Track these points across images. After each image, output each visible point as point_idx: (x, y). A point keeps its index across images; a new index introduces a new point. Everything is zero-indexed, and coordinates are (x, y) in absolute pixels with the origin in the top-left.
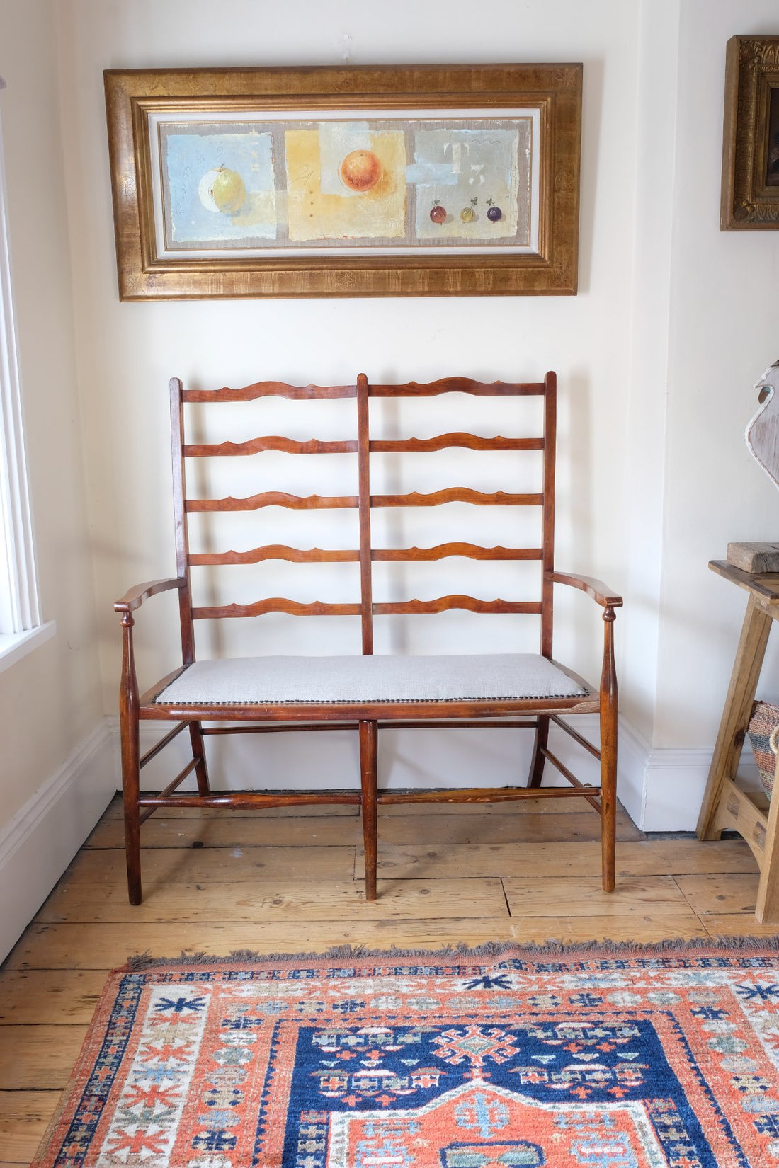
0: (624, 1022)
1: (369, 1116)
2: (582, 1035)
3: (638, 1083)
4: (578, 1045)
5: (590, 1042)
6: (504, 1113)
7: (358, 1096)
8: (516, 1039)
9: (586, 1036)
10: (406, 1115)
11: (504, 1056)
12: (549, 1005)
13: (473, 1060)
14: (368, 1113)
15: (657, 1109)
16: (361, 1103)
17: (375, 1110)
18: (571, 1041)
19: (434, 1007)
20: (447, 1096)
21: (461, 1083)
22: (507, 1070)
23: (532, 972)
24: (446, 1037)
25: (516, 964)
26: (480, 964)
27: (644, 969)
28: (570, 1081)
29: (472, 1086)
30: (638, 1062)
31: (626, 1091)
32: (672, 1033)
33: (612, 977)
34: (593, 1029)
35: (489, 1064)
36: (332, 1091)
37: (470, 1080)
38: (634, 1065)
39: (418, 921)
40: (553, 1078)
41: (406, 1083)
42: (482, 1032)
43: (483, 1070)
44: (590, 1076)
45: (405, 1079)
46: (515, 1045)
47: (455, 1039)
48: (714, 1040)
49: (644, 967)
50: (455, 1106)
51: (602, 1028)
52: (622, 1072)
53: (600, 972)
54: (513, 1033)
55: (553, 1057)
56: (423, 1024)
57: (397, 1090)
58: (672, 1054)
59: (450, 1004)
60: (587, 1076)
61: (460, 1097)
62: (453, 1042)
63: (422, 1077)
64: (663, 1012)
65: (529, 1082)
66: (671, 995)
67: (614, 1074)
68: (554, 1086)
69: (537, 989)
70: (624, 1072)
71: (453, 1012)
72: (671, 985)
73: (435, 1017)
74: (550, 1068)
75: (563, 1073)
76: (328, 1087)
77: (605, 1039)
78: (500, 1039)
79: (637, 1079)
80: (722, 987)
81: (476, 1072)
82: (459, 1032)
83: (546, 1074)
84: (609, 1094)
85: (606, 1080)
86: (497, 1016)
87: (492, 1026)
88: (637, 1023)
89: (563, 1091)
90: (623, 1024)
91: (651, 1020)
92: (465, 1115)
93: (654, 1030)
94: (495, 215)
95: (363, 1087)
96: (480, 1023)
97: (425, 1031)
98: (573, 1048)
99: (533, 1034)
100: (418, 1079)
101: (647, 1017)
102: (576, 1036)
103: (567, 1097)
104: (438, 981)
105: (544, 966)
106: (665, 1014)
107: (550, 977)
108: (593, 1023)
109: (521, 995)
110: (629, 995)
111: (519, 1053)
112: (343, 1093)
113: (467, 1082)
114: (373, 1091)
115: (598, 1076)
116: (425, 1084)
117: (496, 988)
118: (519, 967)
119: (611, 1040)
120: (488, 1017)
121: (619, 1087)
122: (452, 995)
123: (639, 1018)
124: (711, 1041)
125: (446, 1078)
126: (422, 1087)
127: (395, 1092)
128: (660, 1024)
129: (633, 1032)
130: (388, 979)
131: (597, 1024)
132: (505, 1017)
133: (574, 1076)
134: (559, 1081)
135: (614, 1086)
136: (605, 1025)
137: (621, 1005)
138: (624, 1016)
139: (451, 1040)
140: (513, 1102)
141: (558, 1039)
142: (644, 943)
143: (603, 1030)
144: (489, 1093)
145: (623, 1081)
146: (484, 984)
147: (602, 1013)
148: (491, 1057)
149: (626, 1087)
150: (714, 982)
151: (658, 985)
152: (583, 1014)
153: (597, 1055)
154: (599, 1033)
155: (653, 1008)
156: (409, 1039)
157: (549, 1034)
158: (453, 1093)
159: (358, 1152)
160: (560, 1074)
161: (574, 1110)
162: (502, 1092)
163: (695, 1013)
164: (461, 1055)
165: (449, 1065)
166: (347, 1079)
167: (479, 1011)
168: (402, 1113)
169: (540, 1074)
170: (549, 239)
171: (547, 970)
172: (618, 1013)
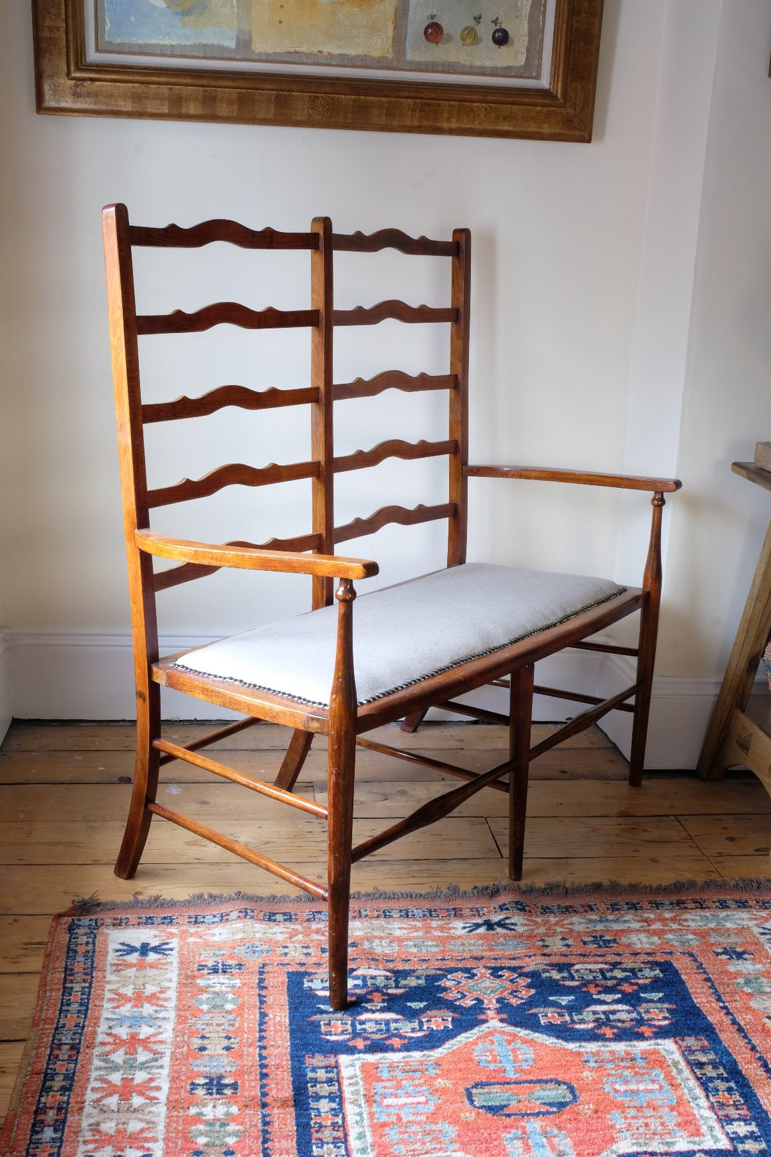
0: (643, 963)
1: (381, 1059)
2: (601, 976)
3: (667, 1022)
4: (597, 986)
5: (610, 983)
6: (527, 1053)
7: (366, 1039)
8: (529, 980)
9: (605, 978)
10: (422, 1057)
11: (519, 998)
12: (560, 947)
13: (486, 1002)
14: (379, 1056)
15: (690, 1047)
16: (370, 1046)
17: (387, 1052)
18: (589, 982)
19: (434, 949)
20: (463, 1038)
21: (476, 1025)
22: (525, 1011)
23: (537, 915)
24: (453, 980)
25: (519, 907)
26: (477, 906)
27: (658, 911)
28: (594, 1021)
29: (488, 1028)
30: (663, 1002)
31: (654, 1030)
32: (696, 973)
33: (625, 919)
34: (611, 970)
35: (503, 1006)
36: (335, 1035)
37: (485, 1021)
38: (659, 1005)
39: (399, 863)
40: (575, 1018)
41: (416, 1025)
42: (491, 974)
43: (499, 1011)
44: (614, 1016)
45: (415, 1022)
46: (529, 986)
47: (464, 982)
48: (741, 981)
49: (658, 909)
50: (473, 1047)
51: (621, 969)
52: (647, 1012)
53: (611, 914)
54: (526, 975)
55: (573, 998)
56: (424, 967)
57: (407, 1032)
58: (698, 994)
59: (452, 947)
60: (611, 1016)
61: (478, 1039)
62: (461, 985)
63: (433, 1020)
64: (684, 954)
65: (549, 1022)
66: (690, 936)
67: (639, 1014)
68: (578, 1026)
69: (544, 931)
70: (650, 1012)
71: (456, 955)
72: (688, 926)
73: (438, 959)
74: (571, 1009)
75: (585, 1013)
76: (330, 1031)
77: (626, 979)
78: (512, 981)
79: (665, 1018)
80: (743, 928)
81: (490, 1013)
82: (466, 975)
83: (566, 1014)
84: (637, 1033)
85: (632, 1020)
86: (505, 958)
87: (502, 968)
88: (657, 964)
89: (588, 1030)
90: (642, 966)
91: (672, 961)
92: (486, 1056)
93: (677, 971)
94: (502, 38)
95: (370, 1030)
96: (488, 965)
97: (429, 973)
98: (593, 990)
99: (547, 975)
100: (428, 1021)
101: (668, 958)
102: (594, 977)
103: (592, 1036)
104: (434, 924)
105: (549, 909)
106: (687, 955)
107: (557, 919)
108: (610, 964)
109: (528, 937)
110: (646, 937)
111: (535, 994)
112: (348, 1036)
113: (483, 1024)
114: (381, 1034)
115: (624, 1016)
116: (438, 1026)
117: (499, 930)
118: (523, 910)
119: (632, 981)
120: (496, 959)
121: (646, 1026)
122: (453, 938)
123: (659, 959)
124: (738, 981)
125: (459, 1020)
126: (435, 1029)
127: (406, 1034)
128: (681, 964)
129: (654, 973)
130: (378, 922)
131: (615, 965)
132: (514, 959)
133: (597, 1016)
134: (582, 1021)
135: (641, 1026)
136: (624, 966)
137: (639, 946)
138: (643, 958)
139: (459, 983)
140: (535, 1042)
141: (576, 981)
142: (654, 885)
143: (622, 971)
144: (509, 1034)
145: (651, 1021)
146: (486, 927)
147: (619, 955)
148: (506, 999)
149: (655, 1026)
150: (735, 923)
151: (675, 926)
152: (598, 956)
153: (620, 996)
154: (618, 974)
155: (673, 949)
156: (412, 982)
157: (565, 975)
158: (469, 1035)
159: (376, 1093)
160: (582, 1014)
161: (602, 1049)
162: (523, 1033)
163: (718, 954)
164: (471, 997)
165: (460, 1006)
166: (350, 1022)
167: (485, 954)
168: (417, 1055)
169: (561, 1015)
170: (563, 72)
171: (553, 912)
172: (635, 954)
